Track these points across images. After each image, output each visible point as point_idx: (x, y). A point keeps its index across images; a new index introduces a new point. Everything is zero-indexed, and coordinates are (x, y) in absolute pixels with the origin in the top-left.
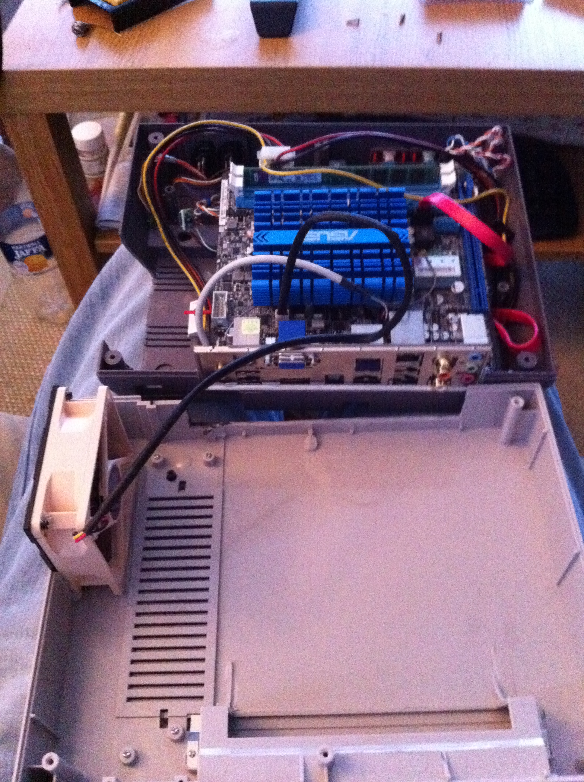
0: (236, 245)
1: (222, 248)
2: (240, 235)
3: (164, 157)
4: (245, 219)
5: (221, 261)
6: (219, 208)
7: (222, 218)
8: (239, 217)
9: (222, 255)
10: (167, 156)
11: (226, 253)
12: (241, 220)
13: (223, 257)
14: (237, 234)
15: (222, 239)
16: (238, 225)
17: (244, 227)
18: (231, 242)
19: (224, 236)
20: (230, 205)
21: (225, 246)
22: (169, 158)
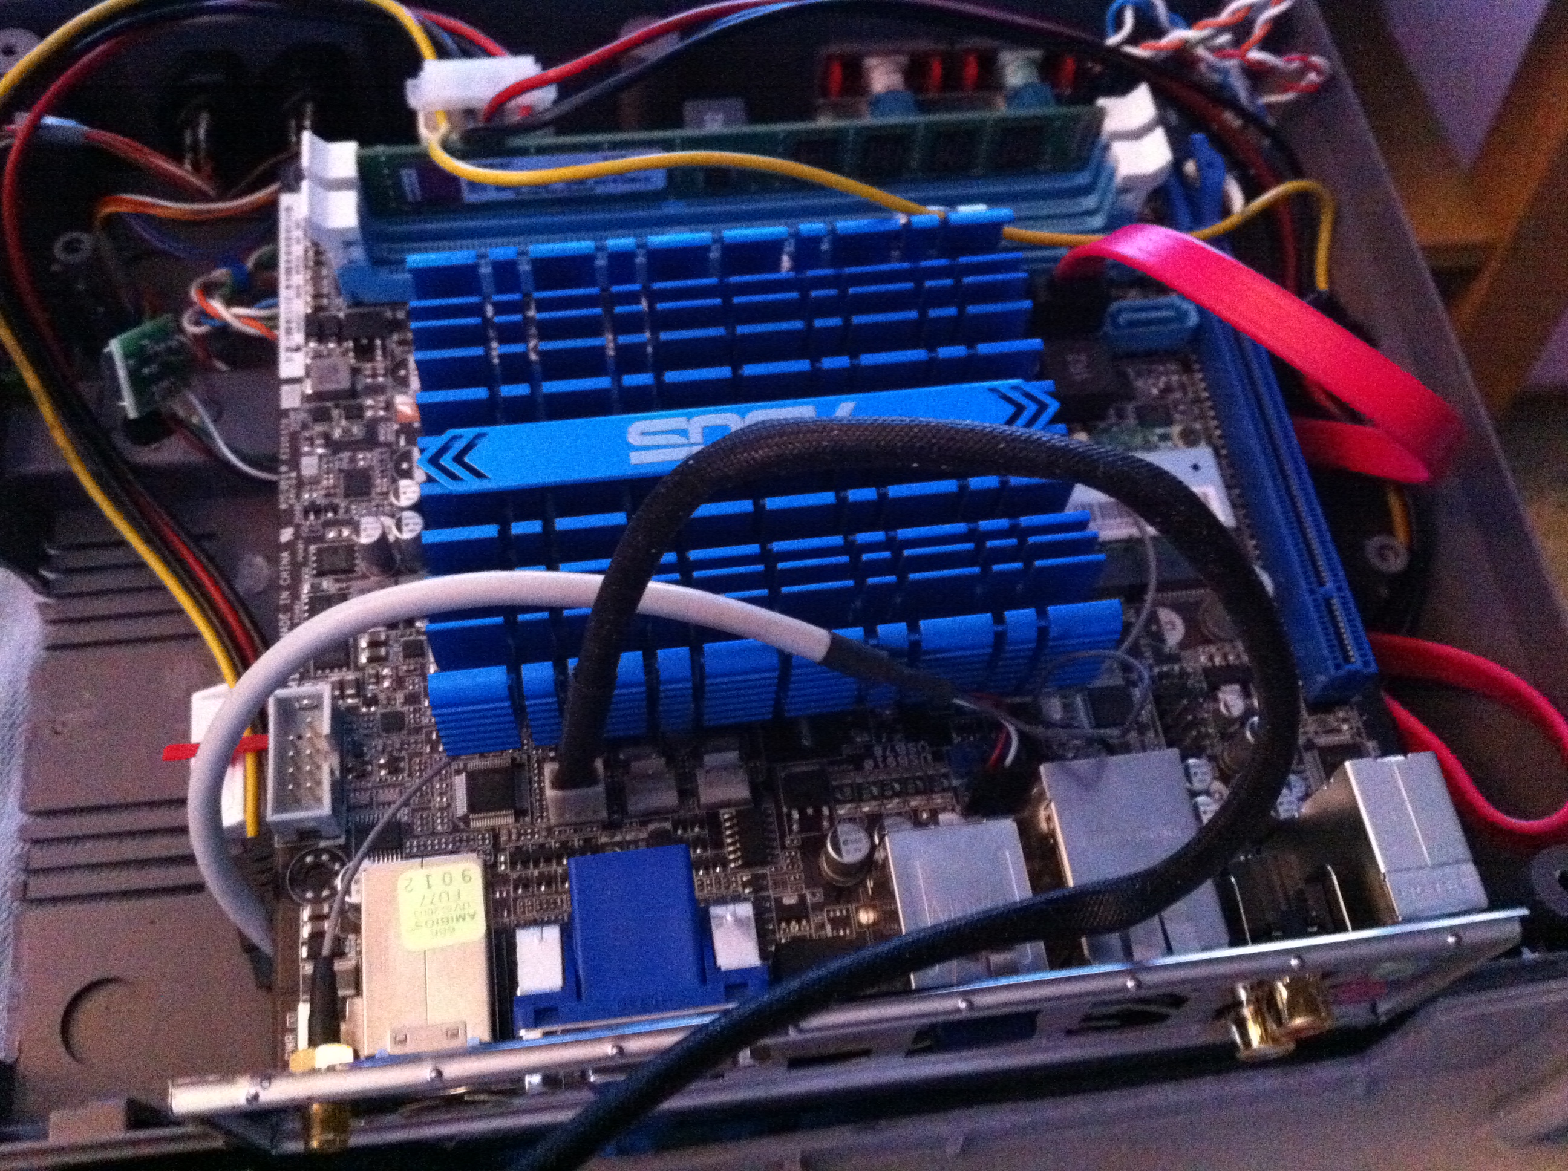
0: (353, 460)
1: (299, 477)
2: (369, 413)
3: (36, 126)
4: (384, 348)
5: (297, 536)
6: (276, 305)
7: (288, 349)
8: (356, 341)
9: (298, 508)
10: (50, 120)
11: (316, 495)
12: (364, 352)
13: (306, 513)
14: (355, 413)
15: (294, 437)
16: (355, 372)
17: (381, 379)
18: (334, 447)
19: (305, 426)
20: (317, 296)
21: (309, 466)
22: (58, 128)
